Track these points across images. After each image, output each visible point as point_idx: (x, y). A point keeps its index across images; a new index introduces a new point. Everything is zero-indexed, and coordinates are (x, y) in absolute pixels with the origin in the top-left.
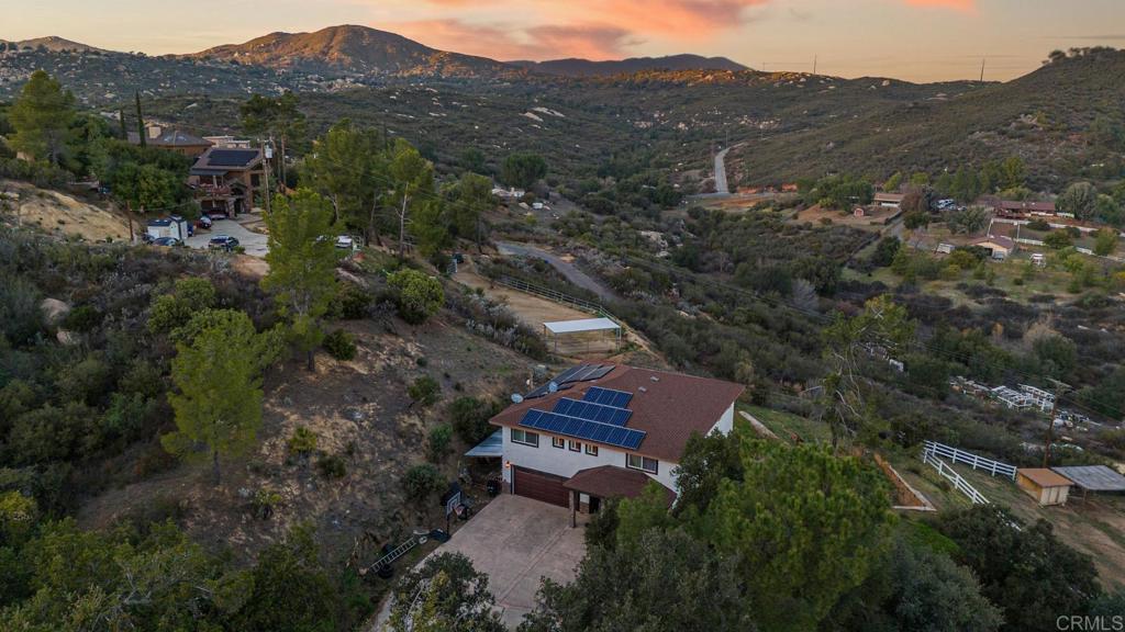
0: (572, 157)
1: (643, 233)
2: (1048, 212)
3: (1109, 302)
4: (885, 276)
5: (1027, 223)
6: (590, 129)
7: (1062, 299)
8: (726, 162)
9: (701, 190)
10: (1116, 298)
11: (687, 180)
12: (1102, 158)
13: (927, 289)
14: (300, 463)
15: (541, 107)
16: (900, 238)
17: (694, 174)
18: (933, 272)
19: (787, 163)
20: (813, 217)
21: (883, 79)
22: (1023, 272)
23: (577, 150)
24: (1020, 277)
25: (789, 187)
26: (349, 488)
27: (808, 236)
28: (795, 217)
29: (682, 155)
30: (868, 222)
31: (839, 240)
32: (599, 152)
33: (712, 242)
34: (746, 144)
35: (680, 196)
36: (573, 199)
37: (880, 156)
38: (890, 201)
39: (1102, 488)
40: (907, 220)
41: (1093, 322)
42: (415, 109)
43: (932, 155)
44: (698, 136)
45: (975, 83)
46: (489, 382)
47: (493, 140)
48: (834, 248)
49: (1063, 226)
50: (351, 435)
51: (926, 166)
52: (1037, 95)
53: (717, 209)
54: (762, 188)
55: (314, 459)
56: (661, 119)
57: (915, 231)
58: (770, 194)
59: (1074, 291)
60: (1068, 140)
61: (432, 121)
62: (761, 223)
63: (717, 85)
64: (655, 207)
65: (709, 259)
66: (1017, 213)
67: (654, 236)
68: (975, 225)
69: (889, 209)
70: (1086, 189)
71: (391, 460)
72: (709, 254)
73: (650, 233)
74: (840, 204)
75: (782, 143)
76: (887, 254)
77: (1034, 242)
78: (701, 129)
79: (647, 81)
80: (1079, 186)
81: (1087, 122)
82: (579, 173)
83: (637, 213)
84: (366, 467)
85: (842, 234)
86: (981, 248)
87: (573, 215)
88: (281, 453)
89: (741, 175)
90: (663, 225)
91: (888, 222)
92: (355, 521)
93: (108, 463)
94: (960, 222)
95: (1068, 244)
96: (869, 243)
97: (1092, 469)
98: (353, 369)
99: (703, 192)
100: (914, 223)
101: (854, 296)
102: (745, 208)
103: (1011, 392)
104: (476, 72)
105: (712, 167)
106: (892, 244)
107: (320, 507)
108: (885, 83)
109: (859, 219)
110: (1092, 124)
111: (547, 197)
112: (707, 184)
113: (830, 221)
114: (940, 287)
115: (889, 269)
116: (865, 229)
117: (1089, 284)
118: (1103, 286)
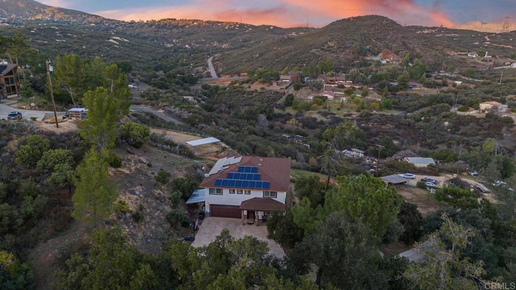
0: (139, 62)
1: (185, 97)
2: (343, 81)
3: (371, 115)
4: (290, 110)
5: (336, 85)
6: (144, 48)
7: (354, 114)
8: (213, 63)
9: (205, 76)
10: (373, 113)
11: (198, 72)
12: (358, 59)
13: (307, 114)
14: (123, 217)
15: (116, 36)
16: (294, 95)
17: (200, 69)
18: (308, 108)
19: (240, 63)
20: (257, 87)
21: (271, 26)
22: (339, 105)
23: (140, 58)
24: (339, 107)
25: (244, 74)
26: (147, 225)
27: (257, 95)
28: (250, 87)
29: (192, 60)
30: (279, 88)
31: (270, 96)
32: (151, 59)
33: (217, 100)
34: (220, 55)
35: (197, 79)
36: (146, 82)
37: (278, 60)
38: (286, 79)
39: (398, 182)
40: (294, 86)
41: (366, 122)
42: (46, 37)
43: (298, 59)
44: (196, 51)
45: (305, 28)
46: (179, 171)
47: (96, 54)
48: (269, 100)
49: (349, 86)
50: (138, 201)
51: (296, 64)
52: (332, 34)
53: (215, 85)
54: (232, 75)
55: (128, 215)
56: (177, 43)
57: (299, 91)
58: (236, 78)
59: (358, 111)
60: (346, 52)
61: (59, 44)
62: (236, 91)
63: (200, 27)
64: (187, 85)
65: (217, 108)
66: (332, 82)
67: (190, 98)
68: (319, 87)
69: (286, 82)
70: (356, 72)
71: (158, 210)
72: (216, 106)
73: (188, 97)
74: (267, 80)
75: (236, 55)
76: (290, 101)
77: (340, 93)
78: (197, 47)
79: (166, 25)
80: (354, 70)
81: (351, 45)
82: (144, 69)
83: (179, 88)
84: (149, 214)
85: (271, 94)
86: (324, 96)
87: (149, 90)
88: (114, 214)
89: (221, 69)
90: (193, 93)
91: (287, 88)
92: (156, 238)
93: (32, 232)
94: (314, 86)
95: (353, 93)
96: (281, 97)
97: (392, 176)
98: (123, 172)
99: (206, 77)
100: (298, 88)
101: (281, 119)
102: (227, 84)
103: (349, 152)
104: (74, 18)
105: (207, 66)
106: (291, 97)
107: (140, 235)
108: (271, 28)
109: (275, 87)
110: (353, 46)
111: (133, 82)
112: (207, 73)
113: (264, 88)
114: (312, 113)
115: (291, 107)
116: (279, 91)
117: (363, 108)
118: (367, 109)
